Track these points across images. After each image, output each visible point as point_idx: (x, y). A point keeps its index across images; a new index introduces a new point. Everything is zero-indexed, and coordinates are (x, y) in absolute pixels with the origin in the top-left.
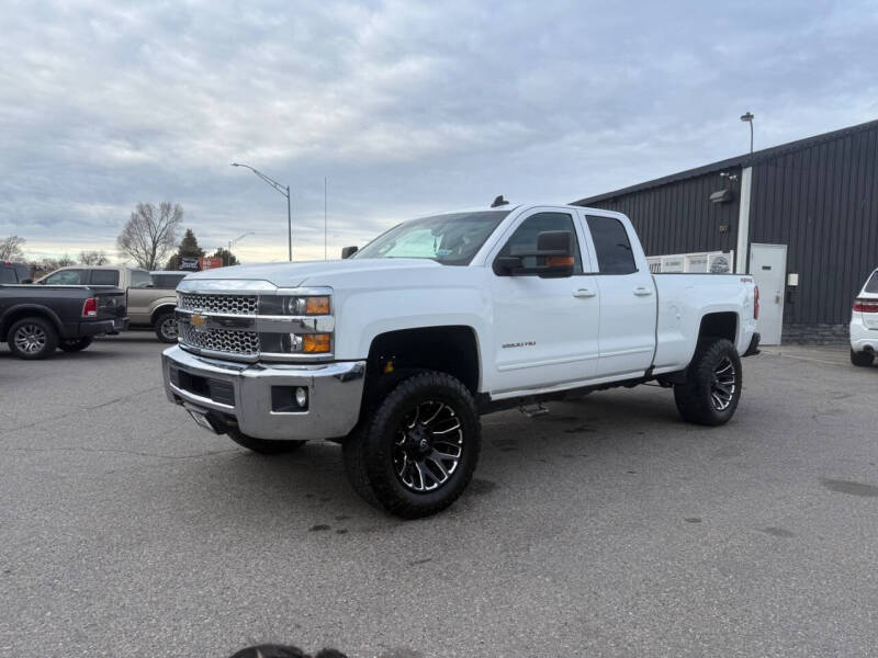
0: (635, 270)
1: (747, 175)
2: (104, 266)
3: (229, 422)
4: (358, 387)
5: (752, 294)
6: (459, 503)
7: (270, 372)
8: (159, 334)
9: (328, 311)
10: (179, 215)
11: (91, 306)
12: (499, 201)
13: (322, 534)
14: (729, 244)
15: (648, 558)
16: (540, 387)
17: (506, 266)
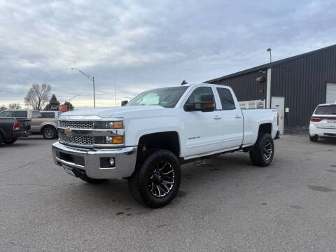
0: (235, 108)
1: (269, 71)
2: (20, 109)
3: (82, 173)
4: (134, 156)
5: (276, 116)
6: (173, 201)
7: (99, 152)
8: (44, 136)
9: (122, 127)
10: (49, 88)
11: (17, 126)
12: (184, 83)
13: (121, 216)
14: (263, 97)
15: (250, 220)
16: (202, 154)
17: (189, 107)
